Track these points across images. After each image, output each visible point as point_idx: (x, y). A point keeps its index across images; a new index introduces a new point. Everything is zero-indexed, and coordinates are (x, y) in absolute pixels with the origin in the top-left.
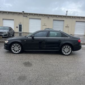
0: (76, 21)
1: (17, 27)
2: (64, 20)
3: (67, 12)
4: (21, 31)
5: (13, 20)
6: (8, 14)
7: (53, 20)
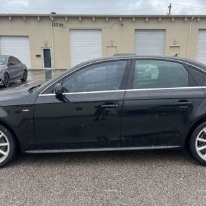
0: (200, 30)
1: (38, 56)
2: (165, 30)
3: (170, 7)
4: (50, 67)
5: (28, 36)
6: (11, 21)
7: (136, 30)
